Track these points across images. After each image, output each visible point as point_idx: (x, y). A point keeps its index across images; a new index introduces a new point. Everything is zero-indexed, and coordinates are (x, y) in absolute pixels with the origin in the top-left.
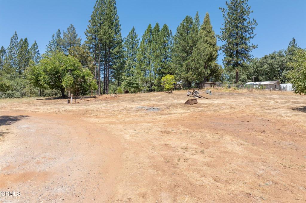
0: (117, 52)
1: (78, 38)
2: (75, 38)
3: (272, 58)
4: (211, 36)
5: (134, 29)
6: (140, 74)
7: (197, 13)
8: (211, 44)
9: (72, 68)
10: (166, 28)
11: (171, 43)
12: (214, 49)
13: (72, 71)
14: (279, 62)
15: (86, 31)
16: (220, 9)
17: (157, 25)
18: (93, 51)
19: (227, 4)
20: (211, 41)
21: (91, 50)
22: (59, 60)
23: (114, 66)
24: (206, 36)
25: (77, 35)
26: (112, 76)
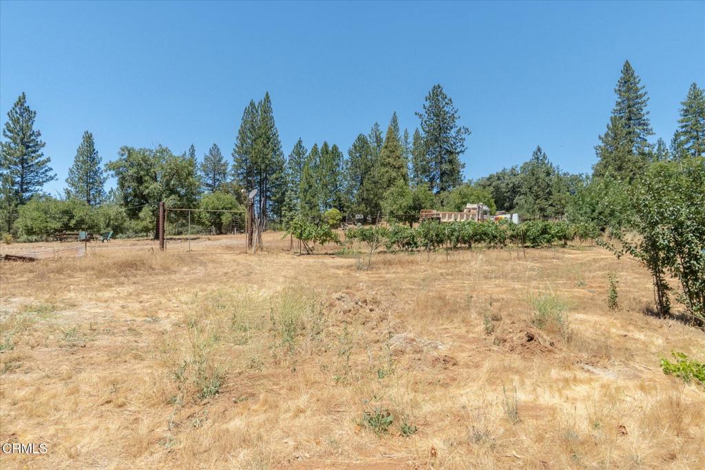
0: (277, 179)
1: (223, 162)
2: (220, 161)
3: (499, 179)
4: (394, 156)
5: (300, 142)
6: (305, 208)
7: (395, 113)
8: (395, 167)
9: (230, 206)
10: (335, 148)
11: (343, 168)
12: (399, 173)
13: (231, 209)
14: (508, 184)
15: (233, 152)
16: (416, 114)
17: (326, 145)
18: (244, 177)
19: (424, 108)
20: (395, 163)
21: (241, 177)
22: (218, 199)
23: (273, 198)
24: (389, 157)
25: (222, 158)
26: (272, 211)
